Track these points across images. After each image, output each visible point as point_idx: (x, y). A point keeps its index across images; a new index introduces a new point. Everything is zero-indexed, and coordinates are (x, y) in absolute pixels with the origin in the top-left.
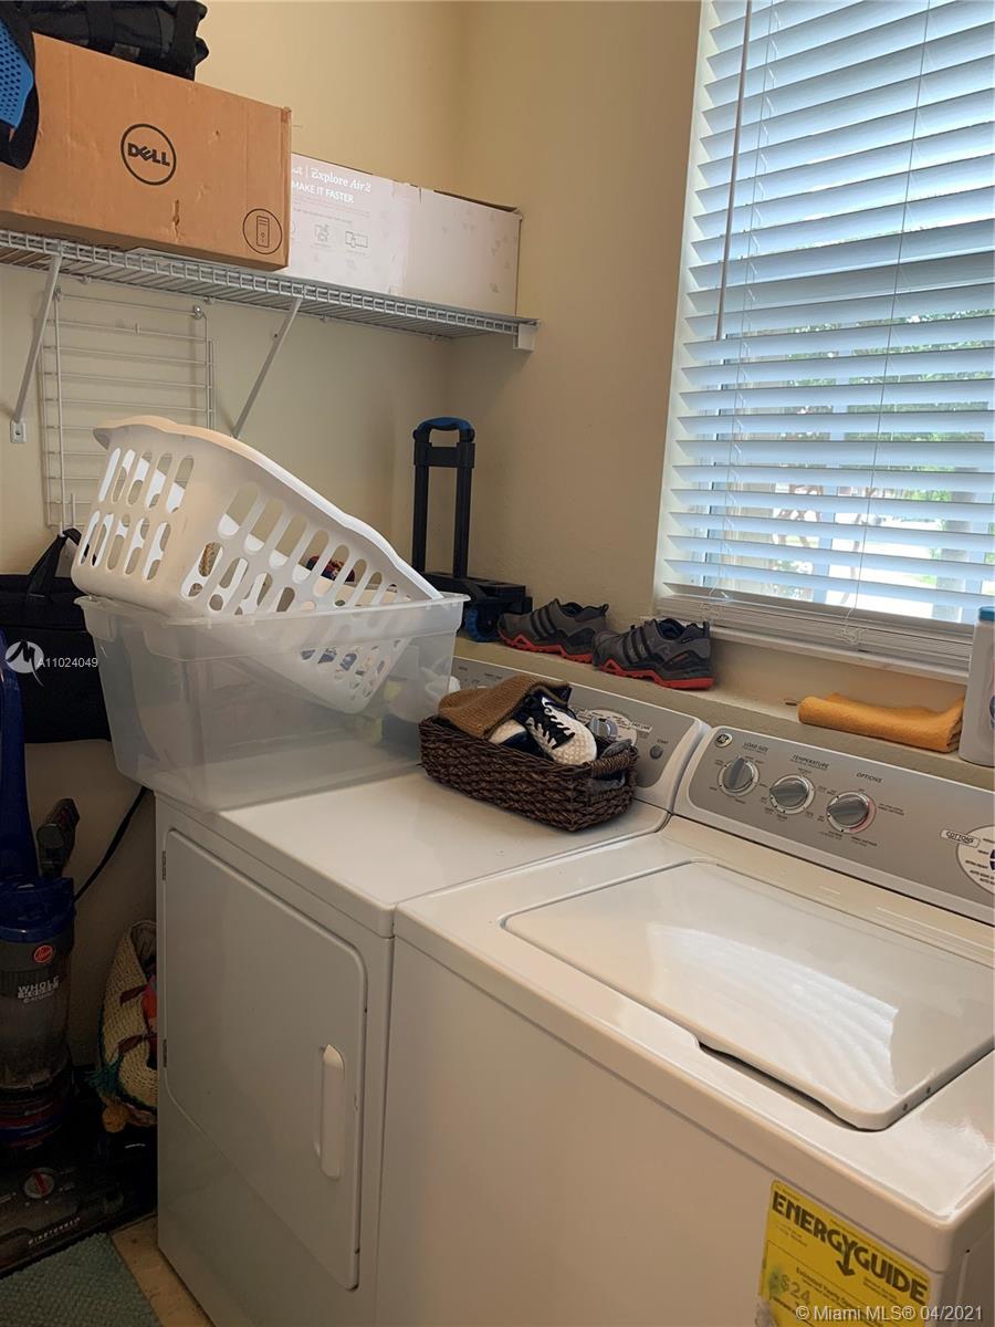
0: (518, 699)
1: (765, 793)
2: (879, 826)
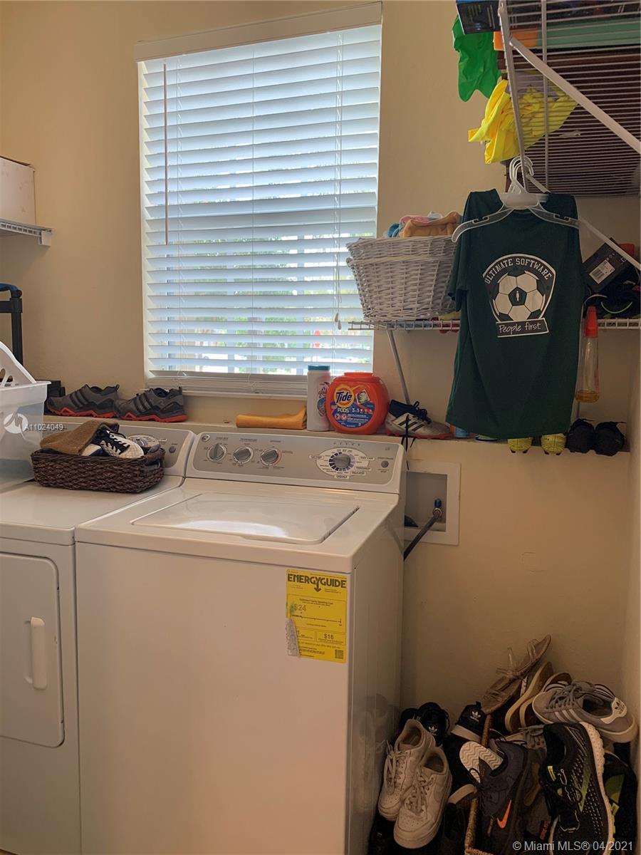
0: (93, 432)
1: (232, 456)
2: (284, 460)
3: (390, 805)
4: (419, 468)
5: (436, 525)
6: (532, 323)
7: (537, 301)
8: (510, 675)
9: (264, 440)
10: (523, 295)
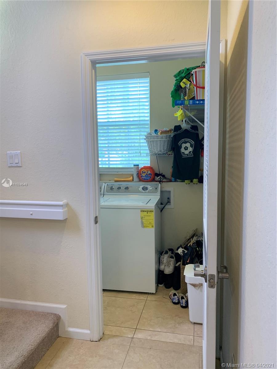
1: (116, 189)
2: (130, 189)
3: (162, 267)
4: (164, 190)
5: (168, 204)
6: (189, 154)
7: (190, 149)
8: (188, 238)
9: (124, 184)
10: (187, 148)
